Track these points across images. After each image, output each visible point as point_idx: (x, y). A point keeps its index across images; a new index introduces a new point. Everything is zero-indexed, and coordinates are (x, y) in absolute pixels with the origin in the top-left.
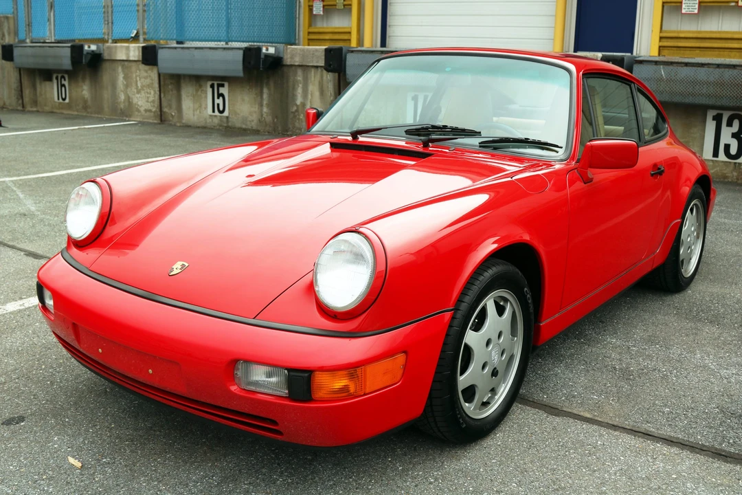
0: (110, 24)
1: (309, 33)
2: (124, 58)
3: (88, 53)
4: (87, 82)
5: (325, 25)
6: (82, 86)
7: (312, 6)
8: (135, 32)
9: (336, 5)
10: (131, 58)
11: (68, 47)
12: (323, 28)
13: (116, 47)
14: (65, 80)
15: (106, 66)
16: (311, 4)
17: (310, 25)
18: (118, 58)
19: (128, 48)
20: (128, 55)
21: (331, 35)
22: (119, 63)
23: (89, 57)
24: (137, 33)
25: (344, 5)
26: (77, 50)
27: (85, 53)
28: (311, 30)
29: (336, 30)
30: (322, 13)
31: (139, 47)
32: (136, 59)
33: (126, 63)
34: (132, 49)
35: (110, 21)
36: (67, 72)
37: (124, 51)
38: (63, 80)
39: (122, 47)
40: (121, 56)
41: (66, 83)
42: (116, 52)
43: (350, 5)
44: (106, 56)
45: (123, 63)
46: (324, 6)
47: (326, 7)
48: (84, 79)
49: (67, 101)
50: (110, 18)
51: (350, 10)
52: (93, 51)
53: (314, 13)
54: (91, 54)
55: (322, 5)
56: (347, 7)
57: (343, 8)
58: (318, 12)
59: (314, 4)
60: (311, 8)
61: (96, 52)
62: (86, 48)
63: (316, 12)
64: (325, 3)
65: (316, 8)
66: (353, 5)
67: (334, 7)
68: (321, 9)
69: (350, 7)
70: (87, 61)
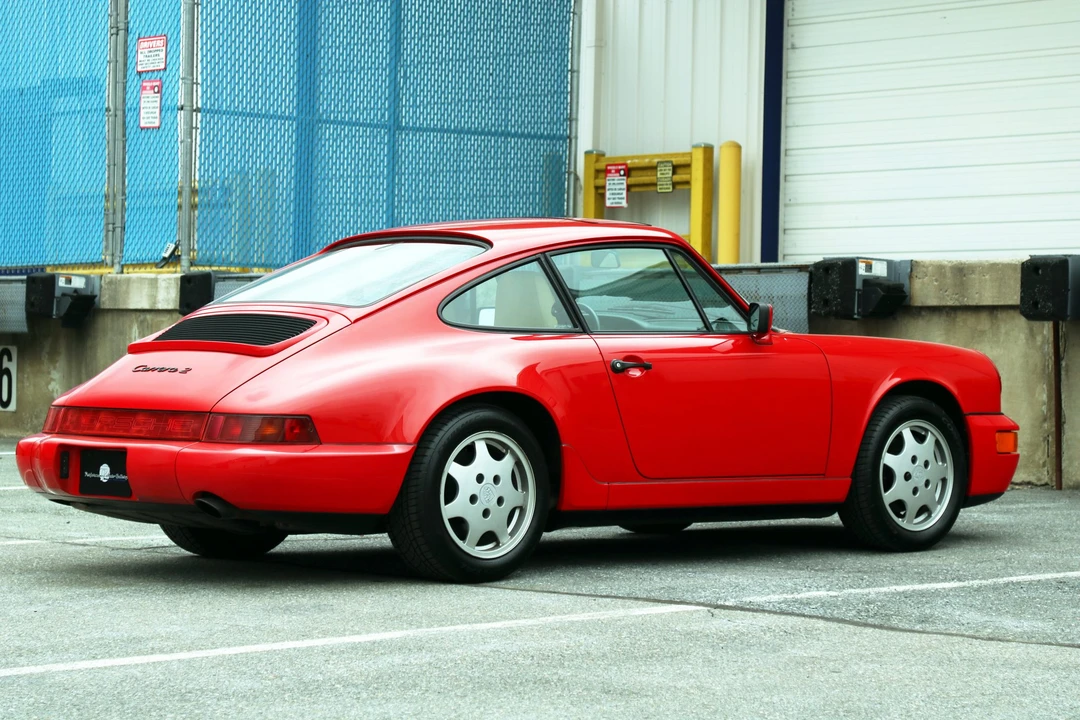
0: (118, 230)
2: (146, 306)
3: (64, 295)
4: (61, 362)
6: (49, 373)
7: (604, 187)
8: (172, 246)
9: (655, 185)
10: (160, 306)
11: (22, 281)
13: (128, 281)
14: (10, 359)
15: (106, 322)
16: (600, 182)
18: (132, 306)
19: (154, 282)
20: (153, 298)
22: (133, 315)
23: (70, 300)
24: (176, 248)
25: (674, 184)
26: (40, 285)
27: (58, 293)
30: (624, 204)
31: (176, 279)
32: (171, 307)
33: (149, 317)
34: (162, 284)
35: (118, 224)
36: (14, 338)
37: (146, 290)
38: (5, 358)
39: (142, 280)
40: (138, 300)
41: (12, 366)
42: (127, 292)
43: (688, 183)
44: (105, 302)
45: (142, 316)
46: (629, 187)
47: (633, 190)
48: (53, 356)
49: (12, 407)
50: (119, 216)
51: (689, 193)
52: (76, 290)
53: (608, 203)
54: (71, 296)
55: (625, 186)
56: (681, 187)
57: (671, 190)
58: (617, 200)
59: (608, 182)
60: (601, 191)
61: (84, 293)
62: (61, 282)
63: (612, 201)
64: (632, 180)
65: (611, 192)
66: (693, 183)
67: (652, 188)
68: (624, 195)
69: (686, 187)
70: (63, 311)
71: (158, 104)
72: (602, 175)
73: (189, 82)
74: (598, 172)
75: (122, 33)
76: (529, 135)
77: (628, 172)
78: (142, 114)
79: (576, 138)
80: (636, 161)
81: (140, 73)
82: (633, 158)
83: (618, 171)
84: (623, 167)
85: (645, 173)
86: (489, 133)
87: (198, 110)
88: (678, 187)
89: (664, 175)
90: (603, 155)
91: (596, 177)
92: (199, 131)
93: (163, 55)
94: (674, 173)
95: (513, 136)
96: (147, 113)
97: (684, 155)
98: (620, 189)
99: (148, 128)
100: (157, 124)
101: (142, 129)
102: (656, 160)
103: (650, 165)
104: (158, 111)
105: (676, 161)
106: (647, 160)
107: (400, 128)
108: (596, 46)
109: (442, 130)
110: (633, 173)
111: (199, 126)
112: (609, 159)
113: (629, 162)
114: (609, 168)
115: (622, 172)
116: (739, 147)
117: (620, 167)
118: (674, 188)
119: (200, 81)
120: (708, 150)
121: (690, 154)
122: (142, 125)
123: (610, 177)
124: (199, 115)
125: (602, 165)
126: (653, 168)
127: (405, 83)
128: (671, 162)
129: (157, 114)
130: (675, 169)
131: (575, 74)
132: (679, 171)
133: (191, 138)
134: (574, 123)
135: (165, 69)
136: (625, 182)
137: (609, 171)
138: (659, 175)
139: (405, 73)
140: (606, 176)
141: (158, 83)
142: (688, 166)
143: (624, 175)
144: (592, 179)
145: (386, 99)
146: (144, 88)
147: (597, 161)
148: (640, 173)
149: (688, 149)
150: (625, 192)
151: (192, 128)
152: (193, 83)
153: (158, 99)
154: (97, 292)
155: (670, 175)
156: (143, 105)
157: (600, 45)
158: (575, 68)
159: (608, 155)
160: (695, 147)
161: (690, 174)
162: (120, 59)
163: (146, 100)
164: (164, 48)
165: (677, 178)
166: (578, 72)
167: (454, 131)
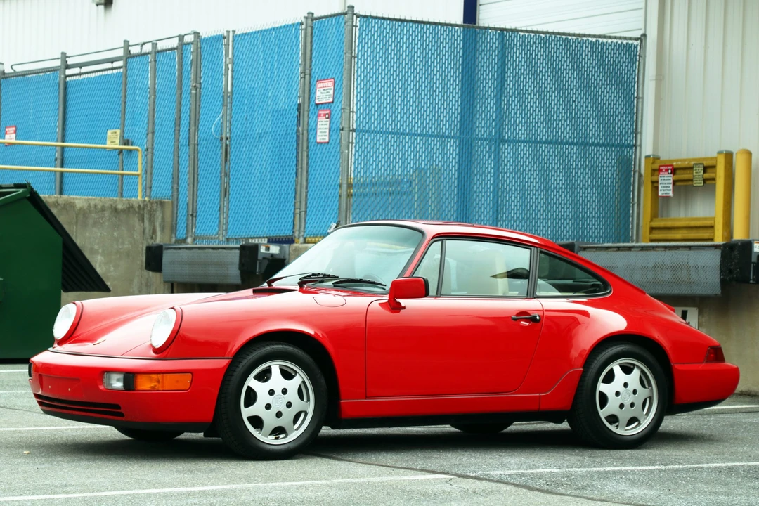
0: (303, 213)
1: (652, 229)
3: (264, 258)
5: (682, 215)
7: (657, 182)
8: (334, 225)
9: (692, 180)
11: (236, 248)
12: (680, 220)
16: (655, 178)
17: (654, 215)
21: (685, 231)
23: (266, 263)
25: (705, 180)
26: (248, 251)
27: (260, 257)
28: (656, 224)
29: (693, 224)
30: (671, 194)
35: (303, 209)
43: (714, 179)
46: (674, 182)
47: (678, 184)
50: (304, 203)
51: (714, 185)
52: (272, 255)
53: (660, 194)
54: (268, 259)
55: (671, 181)
56: (709, 183)
57: (702, 184)
58: (666, 192)
59: (660, 179)
60: (655, 185)
61: (278, 257)
62: (263, 250)
63: (662, 192)
64: (677, 177)
65: (662, 185)
66: (717, 179)
67: (690, 183)
68: (671, 188)
69: (713, 182)
70: (263, 270)
71: (328, 126)
72: (657, 173)
73: (348, 111)
74: (654, 170)
75: (307, 77)
76: (603, 145)
77: (674, 171)
78: (318, 134)
79: (641, 146)
80: (680, 163)
81: (317, 105)
82: (677, 161)
83: (667, 170)
84: (671, 167)
85: (685, 172)
86: (572, 143)
87: (354, 130)
88: (708, 182)
89: (698, 172)
90: (659, 159)
91: (652, 175)
92: (354, 145)
93: (331, 92)
94: (705, 172)
95: (591, 145)
96: (321, 132)
97: (712, 159)
98: (668, 183)
99: (321, 143)
100: (327, 140)
101: (318, 143)
102: (693, 163)
103: (688, 166)
104: (328, 131)
105: (706, 163)
106: (687, 163)
107: (503, 141)
108: (656, 80)
109: (536, 142)
110: (678, 172)
111: (354, 141)
112: (662, 161)
113: (674, 164)
114: (661, 168)
115: (670, 171)
116: (750, 154)
117: (668, 168)
118: (704, 182)
119: (355, 110)
120: (729, 156)
121: (716, 159)
122: (318, 141)
123: (662, 174)
124: (354, 134)
125: (656, 166)
126: (691, 168)
127: (508, 109)
128: (703, 164)
129: (327, 133)
130: (706, 169)
131: (640, 100)
132: (709, 170)
133: (348, 150)
134: (639, 136)
135: (333, 102)
136: (671, 178)
137: (661, 171)
138: (694, 174)
139: (508, 101)
140: (659, 174)
141: (328, 112)
142: (714, 167)
143: (671, 173)
144: (650, 175)
145: (493, 120)
146: (319, 115)
147: (653, 163)
148: (682, 171)
149: (715, 155)
150: (671, 186)
151: (349, 143)
152: (350, 112)
153: (328, 123)
154: (287, 257)
155: (702, 173)
156: (319, 127)
157: (660, 78)
158: (640, 95)
159: (661, 159)
160: (719, 153)
161: (715, 173)
162: (306, 96)
163: (321, 123)
164: (332, 88)
165: (707, 176)
166: (643, 98)
167: (545, 143)
